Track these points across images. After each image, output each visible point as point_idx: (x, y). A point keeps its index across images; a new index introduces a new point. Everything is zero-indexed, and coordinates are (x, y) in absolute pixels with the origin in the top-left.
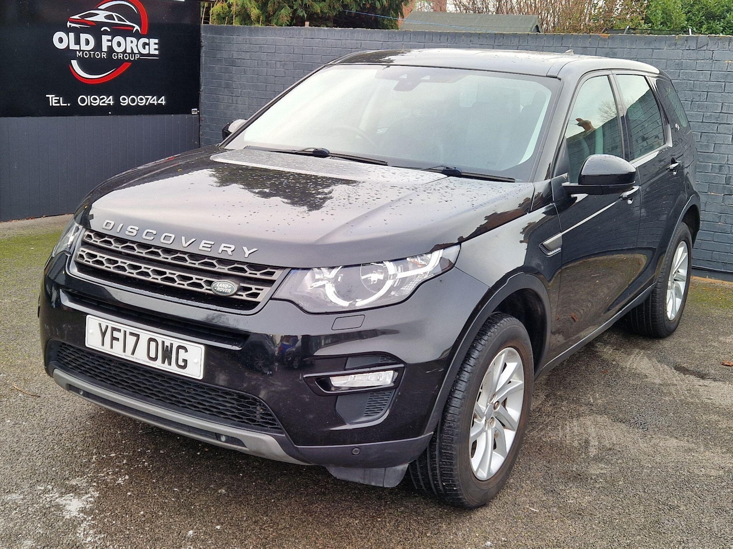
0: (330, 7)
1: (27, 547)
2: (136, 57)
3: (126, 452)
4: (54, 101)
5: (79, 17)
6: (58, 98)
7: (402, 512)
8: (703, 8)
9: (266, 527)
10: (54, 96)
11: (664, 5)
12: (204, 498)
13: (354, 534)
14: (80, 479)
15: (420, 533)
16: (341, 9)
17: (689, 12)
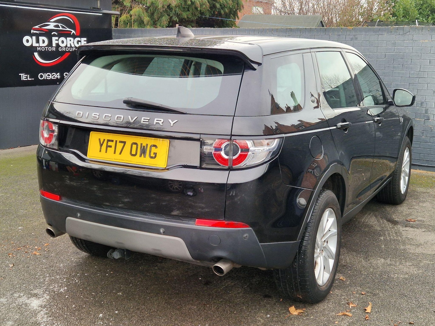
0: (193, 14)
1: (9, 325)
2: (73, 49)
3: (66, 275)
4: (24, 77)
5: (38, 27)
6: (26, 75)
7: (221, 302)
8: (429, 6)
9: (144, 311)
10: (24, 74)
11: (404, 5)
12: (109, 297)
13: (193, 313)
14: (39, 290)
15: (230, 312)
16: (200, 15)
17: (420, 9)
